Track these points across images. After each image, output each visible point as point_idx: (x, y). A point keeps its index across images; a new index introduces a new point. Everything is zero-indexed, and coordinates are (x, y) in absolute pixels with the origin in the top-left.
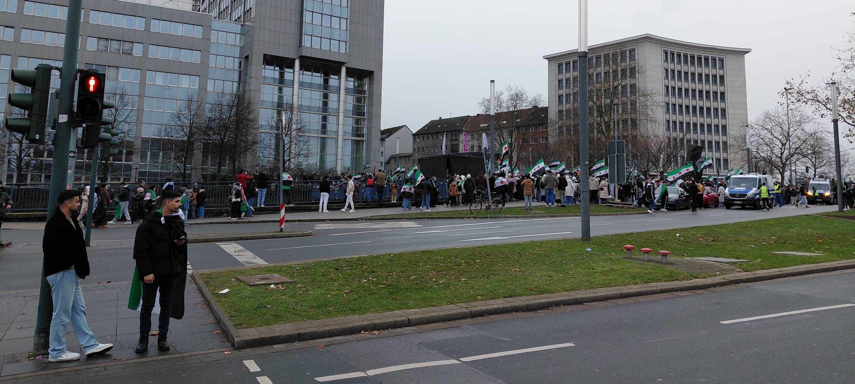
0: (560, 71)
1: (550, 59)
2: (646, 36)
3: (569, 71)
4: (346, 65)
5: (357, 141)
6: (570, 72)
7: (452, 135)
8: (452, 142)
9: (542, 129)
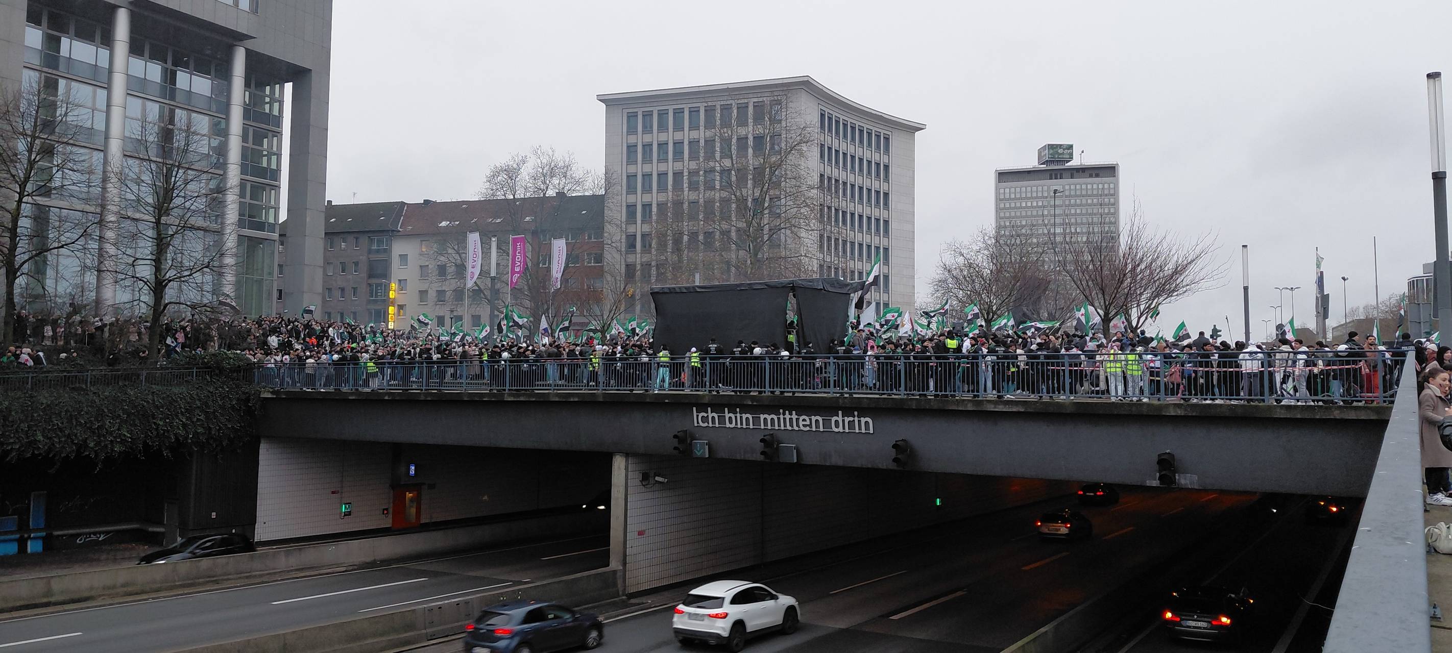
0: (632, 130)
1: (611, 102)
2: (806, 79)
3: (649, 129)
4: (250, 44)
5: (250, 238)
6: (652, 133)
7: (371, 241)
8: (370, 256)
9: (590, 238)
